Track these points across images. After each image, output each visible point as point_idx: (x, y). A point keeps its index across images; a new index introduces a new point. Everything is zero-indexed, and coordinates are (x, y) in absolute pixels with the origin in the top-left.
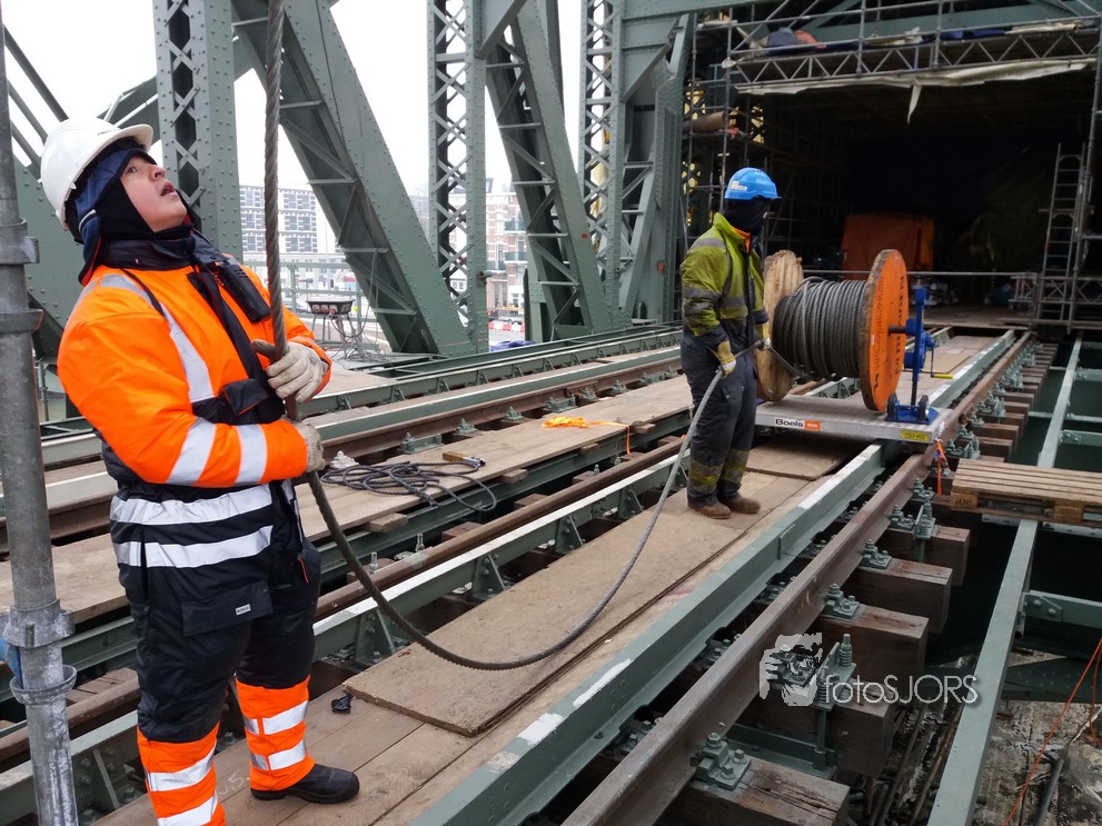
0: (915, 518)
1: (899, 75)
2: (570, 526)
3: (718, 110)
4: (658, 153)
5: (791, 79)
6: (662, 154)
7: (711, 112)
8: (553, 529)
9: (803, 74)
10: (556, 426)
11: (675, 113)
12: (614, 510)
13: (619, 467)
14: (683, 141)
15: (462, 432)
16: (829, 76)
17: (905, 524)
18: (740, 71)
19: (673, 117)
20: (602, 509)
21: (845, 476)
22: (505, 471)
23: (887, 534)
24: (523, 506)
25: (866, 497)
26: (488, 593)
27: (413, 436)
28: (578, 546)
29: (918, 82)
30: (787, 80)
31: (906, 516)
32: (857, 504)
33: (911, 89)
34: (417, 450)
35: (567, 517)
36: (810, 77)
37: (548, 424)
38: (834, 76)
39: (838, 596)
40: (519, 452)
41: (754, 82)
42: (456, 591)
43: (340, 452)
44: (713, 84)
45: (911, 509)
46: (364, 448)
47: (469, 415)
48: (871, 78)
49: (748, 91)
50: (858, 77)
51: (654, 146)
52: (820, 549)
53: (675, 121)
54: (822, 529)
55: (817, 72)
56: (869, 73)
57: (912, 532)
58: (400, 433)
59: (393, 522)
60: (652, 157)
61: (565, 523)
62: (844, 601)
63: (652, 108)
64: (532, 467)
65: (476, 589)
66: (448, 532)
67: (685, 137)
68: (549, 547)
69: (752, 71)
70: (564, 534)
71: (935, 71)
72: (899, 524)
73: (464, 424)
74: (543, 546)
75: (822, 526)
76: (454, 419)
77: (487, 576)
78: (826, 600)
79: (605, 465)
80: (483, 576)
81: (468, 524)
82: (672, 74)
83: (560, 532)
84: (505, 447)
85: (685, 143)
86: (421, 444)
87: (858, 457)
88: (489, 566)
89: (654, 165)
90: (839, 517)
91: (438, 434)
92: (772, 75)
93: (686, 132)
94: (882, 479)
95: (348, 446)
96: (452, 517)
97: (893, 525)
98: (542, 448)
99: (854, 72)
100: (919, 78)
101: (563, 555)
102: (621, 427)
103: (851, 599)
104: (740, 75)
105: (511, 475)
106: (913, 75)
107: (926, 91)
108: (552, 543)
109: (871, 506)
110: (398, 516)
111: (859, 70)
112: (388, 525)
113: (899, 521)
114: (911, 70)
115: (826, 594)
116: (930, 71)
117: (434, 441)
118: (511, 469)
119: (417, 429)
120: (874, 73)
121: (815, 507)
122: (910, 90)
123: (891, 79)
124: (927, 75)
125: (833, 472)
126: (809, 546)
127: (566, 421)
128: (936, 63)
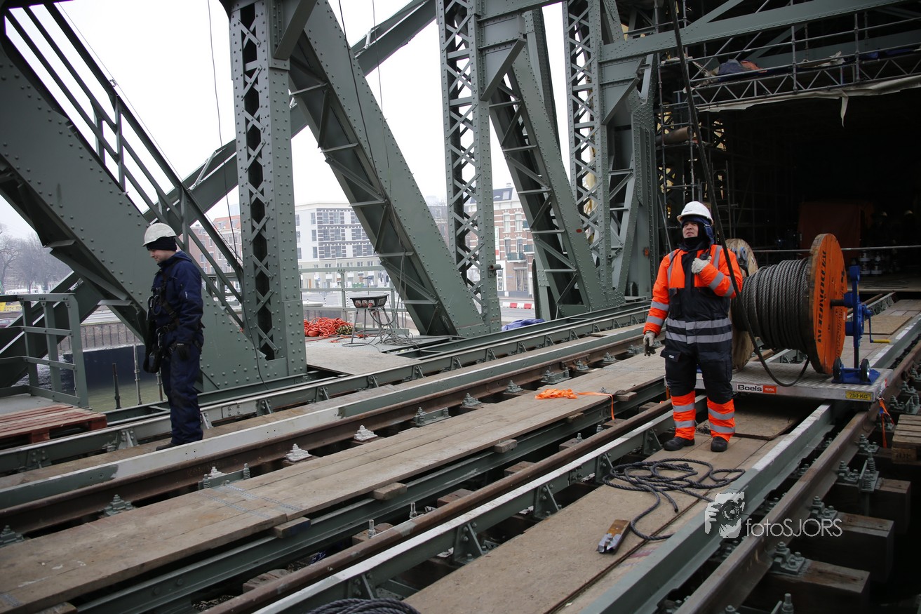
0: (860, 472)
1: (829, 90)
2: (547, 494)
3: (684, 126)
4: (636, 162)
5: (741, 99)
6: (640, 162)
7: (679, 127)
8: (531, 498)
9: (750, 93)
10: (547, 398)
11: (648, 130)
12: (592, 475)
13: (600, 434)
14: (657, 151)
15: (467, 405)
16: (771, 94)
17: (851, 478)
18: (698, 95)
19: (647, 133)
20: (578, 476)
21: (796, 436)
22: (497, 442)
23: (834, 488)
24: (512, 473)
25: (817, 453)
26: (468, 558)
27: (424, 409)
28: (554, 511)
29: (844, 93)
30: (737, 99)
31: (851, 470)
32: (808, 461)
33: (841, 98)
34: (427, 422)
35: (544, 485)
36: (756, 96)
37: (540, 396)
38: (775, 94)
39: (785, 553)
40: (512, 423)
41: (711, 103)
42: (441, 555)
43: (362, 426)
44: (677, 106)
45: (856, 464)
46: (383, 421)
47: (473, 390)
48: (806, 93)
49: (707, 110)
50: (795, 93)
51: (633, 156)
52: (773, 506)
53: (649, 136)
54: (775, 487)
55: (761, 91)
56: (804, 90)
57: (857, 486)
58: (413, 408)
59: (393, 491)
60: (632, 165)
61: (542, 491)
62: (790, 558)
63: (629, 127)
64: (521, 438)
65: (457, 554)
66: (441, 499)
67: (658, 148)
68: (529, 512)
69: (708, 94)
70: (541, 500)
71: (857, 85)
72: (846, 479)
73: (469, 397)
74: (524, 512)
75: (775, 484)
76: (460, 394)
77: (467, 543)
78: (774, 558)
79: (587, 433)
80: (462, 542)
81: (461, 491)
82: (644, 101)
83: (538, 500)
84: (500, 418)
85: (659, 154)
86: (430, 417)
87: (809, 418)
88: (468, 534)
89: (634, 172)
90: (792, 474)
91: (446, 408)
92: (724, 96)
93: (659, 144)
94: (831, 436)
95: (368, 421)
96: (450, 483)
97: (840, 479)
98: (532, 419)
99: (793, 90)
100: (845, 91)
101: (540, 520)
102: (605, 396)
103: (797, 556)
104: (699, 97)
105: (501, 445)
106: (840, 89)
107: (852, 100)
108: (531, 508)
109: (819, 463)
110: (399, 485)
111: (795, 87)
112: (389, 493)
113: (846, 475)
114: (839, 85)
115: (774, 551)
116: (854, 85)
117: (442, 414)
118: (502, 440)
119: (428, 404)
120: (808, 89)
121: (767, 468)
122: (840, 101)
123: (822, 93)
124: (852, 89)
125: (787, 431)
126: (763, 504)
127: (556, 393)
128: (858, 78)
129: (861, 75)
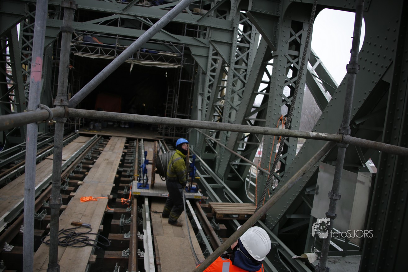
9: (97, 52)
16: (105, 55)
18: (75, 47)
29: (133, 62)
30: (91, 53)
41: (80, 52)
49: (78, 55)
55: (101, 53)
69: (79, 48)
71: (138, 60)
82: (51, 44)
92: (86, 51)
106: (131, 60)
107: (135, 65)
111: (115, 55)
122: (131, 64)
124: (136, 61)
128: (139, 58)
129: (140, 57)
